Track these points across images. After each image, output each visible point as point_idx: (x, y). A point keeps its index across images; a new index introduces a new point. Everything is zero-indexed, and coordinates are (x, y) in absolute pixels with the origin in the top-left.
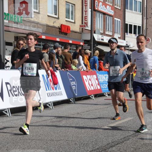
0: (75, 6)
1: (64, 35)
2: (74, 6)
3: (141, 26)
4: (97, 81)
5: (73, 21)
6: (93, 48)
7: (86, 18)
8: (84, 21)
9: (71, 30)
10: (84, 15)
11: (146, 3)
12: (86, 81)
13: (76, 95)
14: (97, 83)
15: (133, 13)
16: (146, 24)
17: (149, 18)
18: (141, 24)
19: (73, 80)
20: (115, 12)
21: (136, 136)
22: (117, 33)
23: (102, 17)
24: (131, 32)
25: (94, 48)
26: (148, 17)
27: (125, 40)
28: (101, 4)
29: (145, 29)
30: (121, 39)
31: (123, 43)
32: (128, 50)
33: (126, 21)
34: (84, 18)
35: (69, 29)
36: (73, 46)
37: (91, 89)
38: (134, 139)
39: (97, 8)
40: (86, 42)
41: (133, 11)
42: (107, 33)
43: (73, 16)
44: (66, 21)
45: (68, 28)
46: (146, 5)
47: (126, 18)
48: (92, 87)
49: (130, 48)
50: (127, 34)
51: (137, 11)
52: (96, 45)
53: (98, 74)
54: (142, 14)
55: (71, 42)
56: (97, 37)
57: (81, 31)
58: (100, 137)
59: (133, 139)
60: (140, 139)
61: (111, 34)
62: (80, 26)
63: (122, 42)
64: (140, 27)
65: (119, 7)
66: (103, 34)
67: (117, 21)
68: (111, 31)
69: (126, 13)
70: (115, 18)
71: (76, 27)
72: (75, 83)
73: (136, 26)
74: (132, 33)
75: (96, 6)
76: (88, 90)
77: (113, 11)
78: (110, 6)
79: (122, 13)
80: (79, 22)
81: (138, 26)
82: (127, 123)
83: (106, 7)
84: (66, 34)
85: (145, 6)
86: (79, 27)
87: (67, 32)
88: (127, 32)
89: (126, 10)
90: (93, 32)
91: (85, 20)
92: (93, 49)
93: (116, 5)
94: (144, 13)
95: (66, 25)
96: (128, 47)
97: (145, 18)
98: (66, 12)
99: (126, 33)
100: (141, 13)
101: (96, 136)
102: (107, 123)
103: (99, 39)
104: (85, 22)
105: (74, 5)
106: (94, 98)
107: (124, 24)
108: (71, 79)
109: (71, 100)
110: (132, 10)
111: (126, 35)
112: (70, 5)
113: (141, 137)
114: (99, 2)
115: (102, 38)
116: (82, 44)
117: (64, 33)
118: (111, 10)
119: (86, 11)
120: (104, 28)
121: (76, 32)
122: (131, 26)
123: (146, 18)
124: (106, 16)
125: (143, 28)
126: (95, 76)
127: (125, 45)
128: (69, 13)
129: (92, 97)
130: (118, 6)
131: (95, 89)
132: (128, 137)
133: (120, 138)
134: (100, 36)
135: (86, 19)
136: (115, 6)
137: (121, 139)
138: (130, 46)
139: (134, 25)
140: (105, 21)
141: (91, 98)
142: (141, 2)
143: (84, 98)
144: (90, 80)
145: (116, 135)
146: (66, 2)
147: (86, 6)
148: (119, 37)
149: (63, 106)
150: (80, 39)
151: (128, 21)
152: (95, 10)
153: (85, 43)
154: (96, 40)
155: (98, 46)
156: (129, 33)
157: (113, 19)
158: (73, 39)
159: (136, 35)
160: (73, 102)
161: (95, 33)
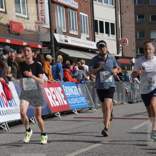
3: (114, 22)
4: (62, 95)
6: (55, 52)
12: (49, 95)
14: (63, 97)
15: (103, 6)
17: (124, 13)
18: (115, 21)
20: (80, 5)
22: (85, 32)
23: (63, 11)
24: (102, 31)
25: (57, 52)
26: (123, 11)
27: (95, 41)
29: (120, 27)
30: (90, 40)
31: (93, 45)
33: (95, 16)
37: (55, 105)
40: (45, 44)
41: (104, 4)
42: (71, 32)
47: (95, 13)
48: (57, 102)
50: (97, 34)
51: (108, 4)
52: (58, 48)
53: (63, 86)
54: (115, 7)
55: (25, 44)
56: (59, 38)
61: (76, 33)
63: (91, 45)
64: (114, 24)
66: (67, 34)
67: (84, 16)
68: (76, 30)
69: (94, 6)
70: (81, 13)
73: (108, 23)
74: (103, 33)
76: (52, 106)
77: (77, 3)
81: (111, 23)
88: (97, 31)
89: (94, 2)
90: (54, 31)
94: (117, 6)
97: (119, 12)
100: (114, 6)
103: (62, 41)
106: (60, 116)
107: (92, 21)
110: (102, 2)
111: (96, 35)
115: (66, 38)
116: (40, 46)
118: (74, 2)
120: (67, 26)
122: (101, 23)
123: (121, 13)
124: (68, 10)
125: (118, 26)
126: (60, 88)
129: (58, 114)
131: (61, 105)
134: (63, 37)
139: (106, 23)
140: (67, 16)
141: (57, 116)
144: (54, 93)
148: (87, 38)
151: (98, 16)
153: (43, 46)
154: (58, 41)
155: (62, 49)
156: (100, 32)
157: (78, 14)
158: (28, 40)
159: (109, 36)
160: (34, 122)
161: (56, 32)
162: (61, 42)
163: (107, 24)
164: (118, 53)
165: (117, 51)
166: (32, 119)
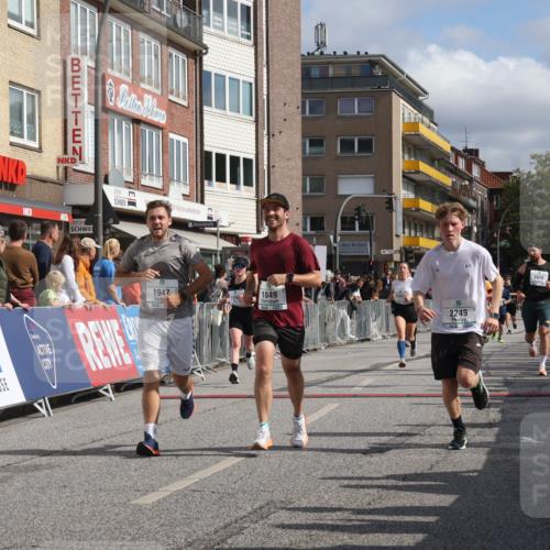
0: (40, 96)
1: (6, 188)
2: (37, 96)
3: (253, 157)
4: (119, 339)
5: (35, 145)
6: (104, 229)
7: (79, 135)
8: (70, 145)
9: (28, 173)
10: (71, 126)
11: (268, 88)
12: (87, 341)
13: (55, 387)
14: (122, 344)
15: (228, 117)
16: (269, 151)
17: (276, 133)
18: (254, 152)
19: (44, 340)
20: (170, 115)
21: (262, 518)
22: (179, 181)
23: (127, 129)
24: (221, 178)
25: (108, 232)
26: (275, 130)
27: (202, 202)
28: (124, 87)
29: (265, 168)
30: (191, 200)
31: (198, 212)
32: (215, 234)
33: (205, 143)
34: (69, 135)
35: (23, 172)
36: (35, 225)
37: (101, 367)
38: (259, 529)
39: (111, 104)
40: (78, 212)
41: (228, 113)
42: (145, 181)
43: (35, 128)
44: (12, 144)
45: (19, 167)
46: (265, 92)
47: (205, 134)
48: (106, 358)
49: (221, 229)
50: (210, 185)
51: (239, 112)
52: (111, 221)
53: (123, 316)
54: (257, 121)
55: (27, 212)
56: (116, 195)
57: (61, 175)
58: (146, 526)
59: (254, 529)
60: (278, 526)
61: (157, 184)
62: (59, 160)
63: (194, 211)
64: (251, 161)
65: (184, 98)
66: (134, 185)
67: (178, 142)
68: (158, 176)
69: (205, 117)
70: (171, 136)
71: (43, 165)
72: (51, 347)
73: (238, 158)
74: (224, 181)
75: (108, 95)
76: (94, 368)
77: (164, 112)
78: (154, 95)
79: (192, 118)
80: (53, 148)
81: (244, 159)
82: (230, 475)
83: (141, 98)
84: (12, 187)
85: (265, 97)
86: (55, 164)
87: (15, 182)
88: (210, 179)
89: (205, 108)
90: (102, 178)
91: (74, 142)
92: (104, 235)
93: (172, 93)
94: (260, 119)
95: (13, 157)
96: (215, 224)
97: (265, 132)
98: (12, 116)
99: (206, 182)
100: (253, 118)
101: (131, 525)
102: (165, 479)
103: (121, 202)
104: (74, 149)
105: (39, 92)
106: (111, 395)
107: (199, 153)
108: (36, 337)
109: (36, 405)
110: (225, 109)
111: (206, 188)
112: (25, 92)
113: (278, 522)
114: (118, 82)
115: (132, 197)
116: (64, 217)
117: (6, 183)
118: (155, 109)
119: (76, 113)
120: (136, 165)
121: (43, 181)
122: (221, 158)
123: (268, 134)
124: (142, 127)
125: (260, 166)
126: (115, 324)
127: (205, 219)
128: (21, 120)
129: (107, 390)
130: (178, 96)
131: (115, 365)
132: (236, 521)
133: (212, 529)
134: (125, 193)
135: (77, 139)
136: (171, 97)
137: (216, 532)
138: (220, 224)
139: (232, 157)
140: (138, 142)
141: (103, 395)
142: (251, 84)
143: (80, 395)
144: (98, 335)
145: (197, 519)
146: (11, 83)
147: (76, 95)
148: (184, 195)
149: (12, 428)
150: (59, 203)
151: (213, 144)
152: (106, 110)
153: (74, 216)
154: (113, 204)
155: (121, 223)
156: (217, 180)
157: (165, 137)
158: (36, 202)
159: (238, 189)
160: (43, 411)
161: (106, 182)
162: (119, 206)
163: (235, 160)
164: (259, 232)
165: (258, 226)
166: (40, 404)
